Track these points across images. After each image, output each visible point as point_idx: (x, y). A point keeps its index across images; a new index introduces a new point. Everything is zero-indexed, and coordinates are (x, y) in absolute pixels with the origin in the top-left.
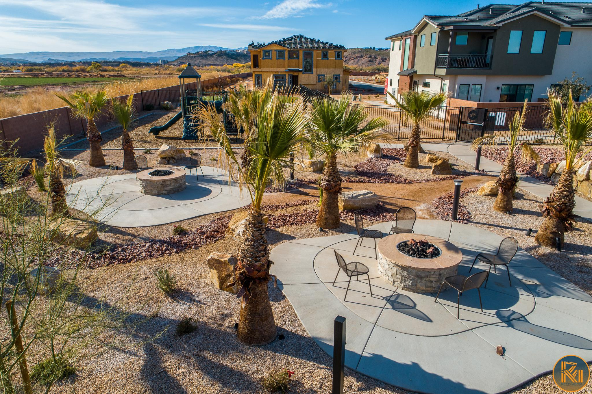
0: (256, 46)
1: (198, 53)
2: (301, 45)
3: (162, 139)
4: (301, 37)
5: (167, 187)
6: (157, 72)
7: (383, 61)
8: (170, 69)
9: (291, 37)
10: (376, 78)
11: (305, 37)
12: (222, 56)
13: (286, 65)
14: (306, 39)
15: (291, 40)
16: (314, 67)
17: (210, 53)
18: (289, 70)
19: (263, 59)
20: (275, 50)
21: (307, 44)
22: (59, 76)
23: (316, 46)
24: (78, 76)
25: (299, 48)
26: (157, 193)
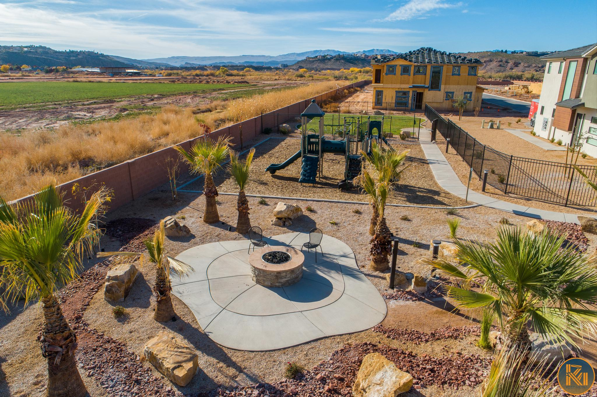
0: (380, 60)
1: (316, 57)
2: (429, 60)
3: (278, 179)
4: (430, 50)
5: (281, 278)
6: (277, 77)
7: (517, 66)
8: (289, 73)
9: (418, 50)
10: (510, 89)
11: (435, 50)
12: (340, 60)
13: (411, 81)
14: (435, 52)
15: (418, 54)
16: (442, 83)
17: (328, 57)
18: (414, 87)
19: (386, 74)
20: (400, 66)
21: (436, 58)
22: (192, 82)
23: (446, 60)
24: (208, 82)
25: (428, 62)
26: (270, 284)
